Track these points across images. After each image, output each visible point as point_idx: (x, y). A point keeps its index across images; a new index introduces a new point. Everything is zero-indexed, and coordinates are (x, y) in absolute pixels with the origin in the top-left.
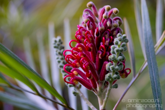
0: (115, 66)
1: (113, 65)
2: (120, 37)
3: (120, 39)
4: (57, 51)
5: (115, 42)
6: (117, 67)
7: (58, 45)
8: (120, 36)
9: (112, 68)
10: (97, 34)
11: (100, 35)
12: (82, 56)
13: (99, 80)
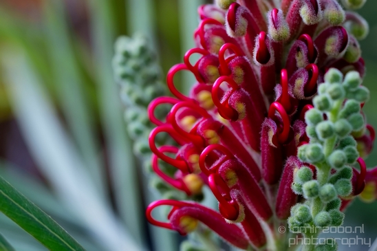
0: (323, 183)
1: (315, 177)
2: (335, 85)
3: (335, 94)
4: (130, 93)
5: (319, 103)
6: (328, 188)
7: (137, 69)
8: (335, 79)
9: (310, 190)
10: (263, 57)
11: (272, 60)
12: (210, 133)
13: (275, 216)
